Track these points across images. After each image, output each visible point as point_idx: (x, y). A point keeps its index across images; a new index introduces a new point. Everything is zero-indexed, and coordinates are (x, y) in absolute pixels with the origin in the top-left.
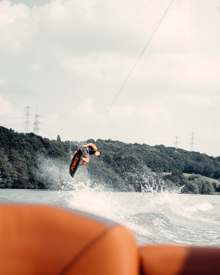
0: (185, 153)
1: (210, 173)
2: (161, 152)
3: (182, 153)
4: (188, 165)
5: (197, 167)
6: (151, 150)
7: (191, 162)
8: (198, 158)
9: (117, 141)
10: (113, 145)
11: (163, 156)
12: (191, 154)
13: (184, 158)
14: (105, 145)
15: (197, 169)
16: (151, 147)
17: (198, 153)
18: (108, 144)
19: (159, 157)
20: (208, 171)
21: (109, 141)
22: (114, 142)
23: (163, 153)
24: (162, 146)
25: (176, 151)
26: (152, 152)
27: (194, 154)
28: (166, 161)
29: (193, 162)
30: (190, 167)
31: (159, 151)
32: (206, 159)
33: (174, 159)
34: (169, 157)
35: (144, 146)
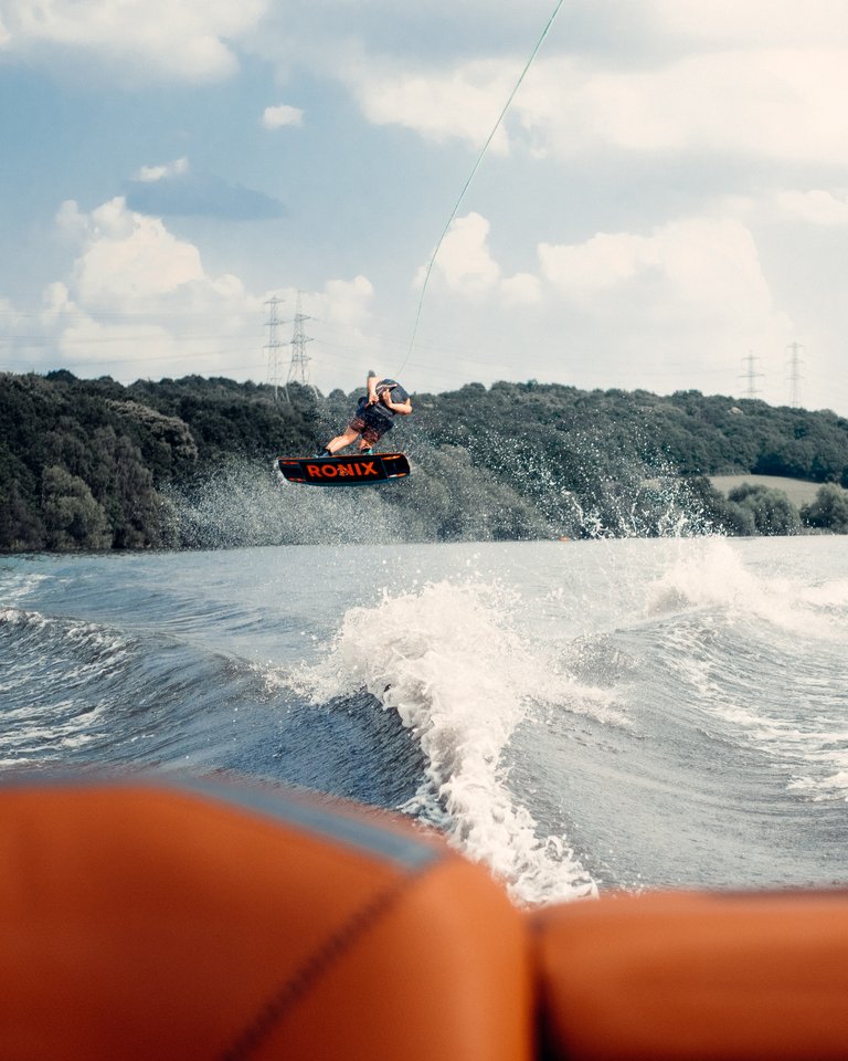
0: (761, 413)
1: (830, 470)
2: (690, 414)
3: (752, 413)
4: (767, 452)
5: (793, 455)
6: (659, 407)
7: (778, 439)
8: (799, 427)
9: (555, 386)
10: (542, 398)
11: (690, 427)
12: (781, 414)
13: (758, 431)
14: (517, 401)
15: (793, 461)
16: (662, 400)
17: (802, 412)
18: (527, 397)
19: (679, 432)
20: (825, 467)
21: (529, 387)
22: (545, 389)
23: (695, 420)
24: (695, 393)
25: (735, 409)
26: (658, 415)
27: (789, 416)
28: (702, 442)
29: (784, 440)
30: (774, 457)
31: (682, 411)
32: (826, 428)
33: (726, 434)
34: (708, 429)
35: (637, 397)
